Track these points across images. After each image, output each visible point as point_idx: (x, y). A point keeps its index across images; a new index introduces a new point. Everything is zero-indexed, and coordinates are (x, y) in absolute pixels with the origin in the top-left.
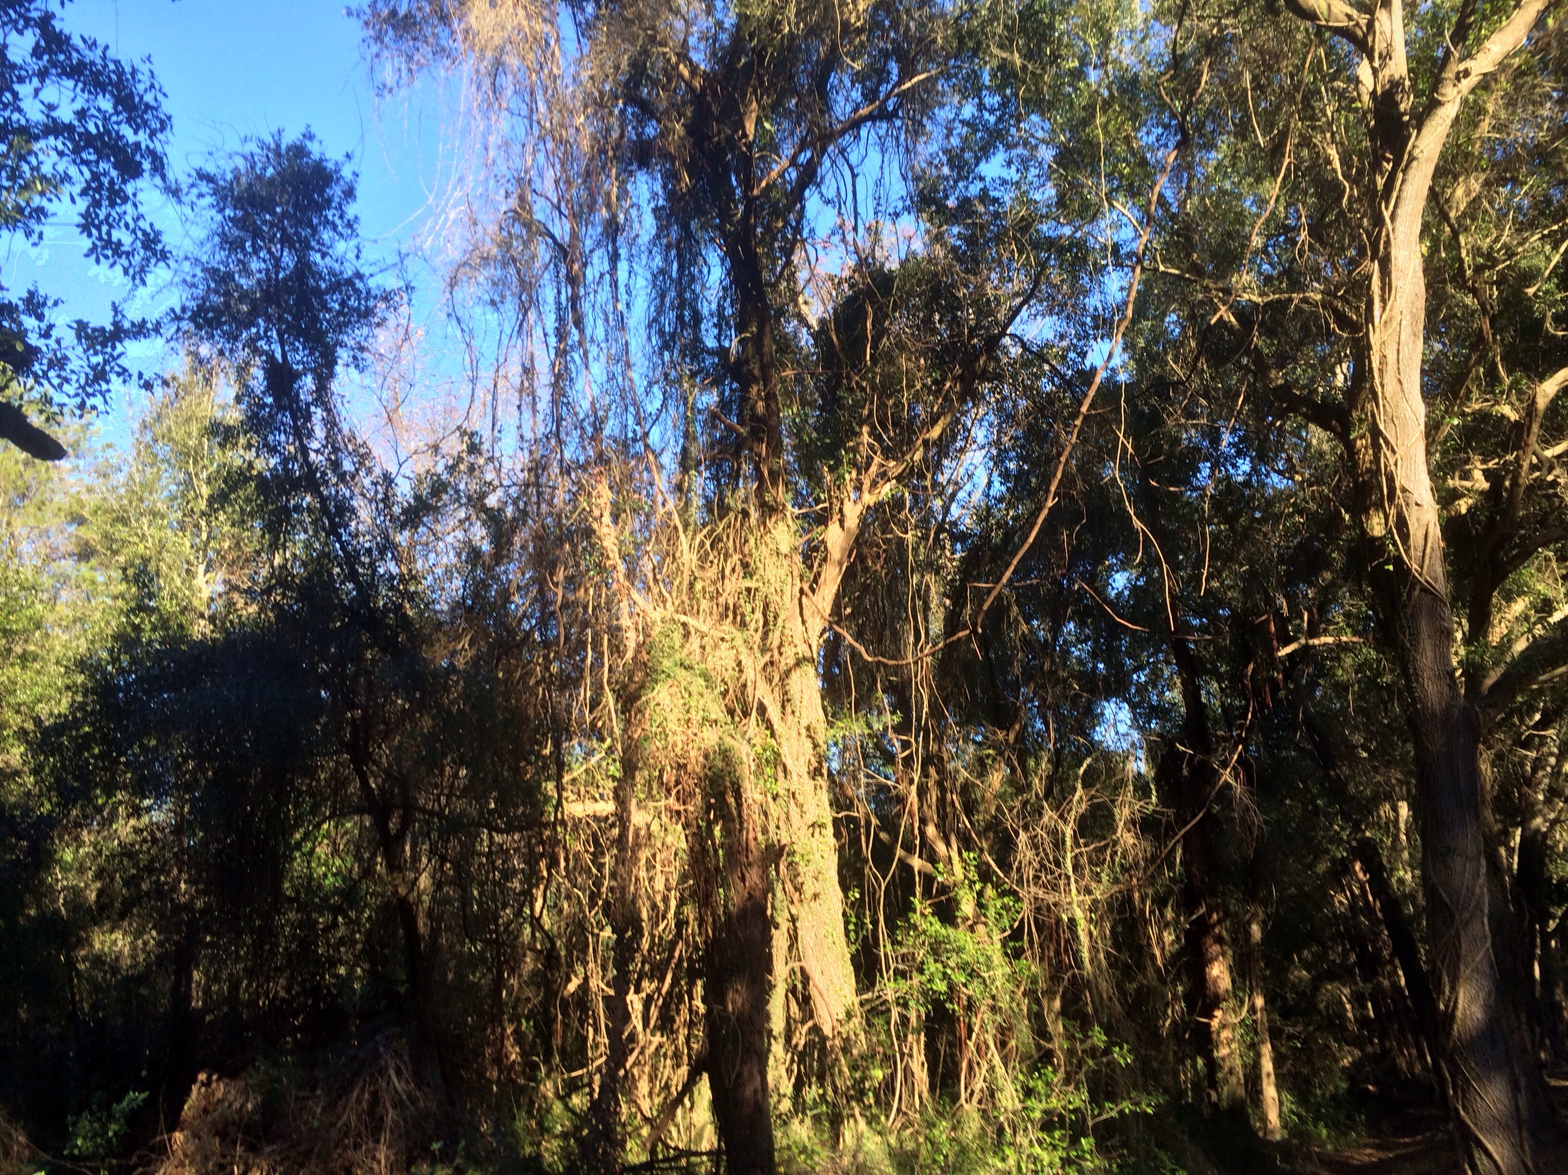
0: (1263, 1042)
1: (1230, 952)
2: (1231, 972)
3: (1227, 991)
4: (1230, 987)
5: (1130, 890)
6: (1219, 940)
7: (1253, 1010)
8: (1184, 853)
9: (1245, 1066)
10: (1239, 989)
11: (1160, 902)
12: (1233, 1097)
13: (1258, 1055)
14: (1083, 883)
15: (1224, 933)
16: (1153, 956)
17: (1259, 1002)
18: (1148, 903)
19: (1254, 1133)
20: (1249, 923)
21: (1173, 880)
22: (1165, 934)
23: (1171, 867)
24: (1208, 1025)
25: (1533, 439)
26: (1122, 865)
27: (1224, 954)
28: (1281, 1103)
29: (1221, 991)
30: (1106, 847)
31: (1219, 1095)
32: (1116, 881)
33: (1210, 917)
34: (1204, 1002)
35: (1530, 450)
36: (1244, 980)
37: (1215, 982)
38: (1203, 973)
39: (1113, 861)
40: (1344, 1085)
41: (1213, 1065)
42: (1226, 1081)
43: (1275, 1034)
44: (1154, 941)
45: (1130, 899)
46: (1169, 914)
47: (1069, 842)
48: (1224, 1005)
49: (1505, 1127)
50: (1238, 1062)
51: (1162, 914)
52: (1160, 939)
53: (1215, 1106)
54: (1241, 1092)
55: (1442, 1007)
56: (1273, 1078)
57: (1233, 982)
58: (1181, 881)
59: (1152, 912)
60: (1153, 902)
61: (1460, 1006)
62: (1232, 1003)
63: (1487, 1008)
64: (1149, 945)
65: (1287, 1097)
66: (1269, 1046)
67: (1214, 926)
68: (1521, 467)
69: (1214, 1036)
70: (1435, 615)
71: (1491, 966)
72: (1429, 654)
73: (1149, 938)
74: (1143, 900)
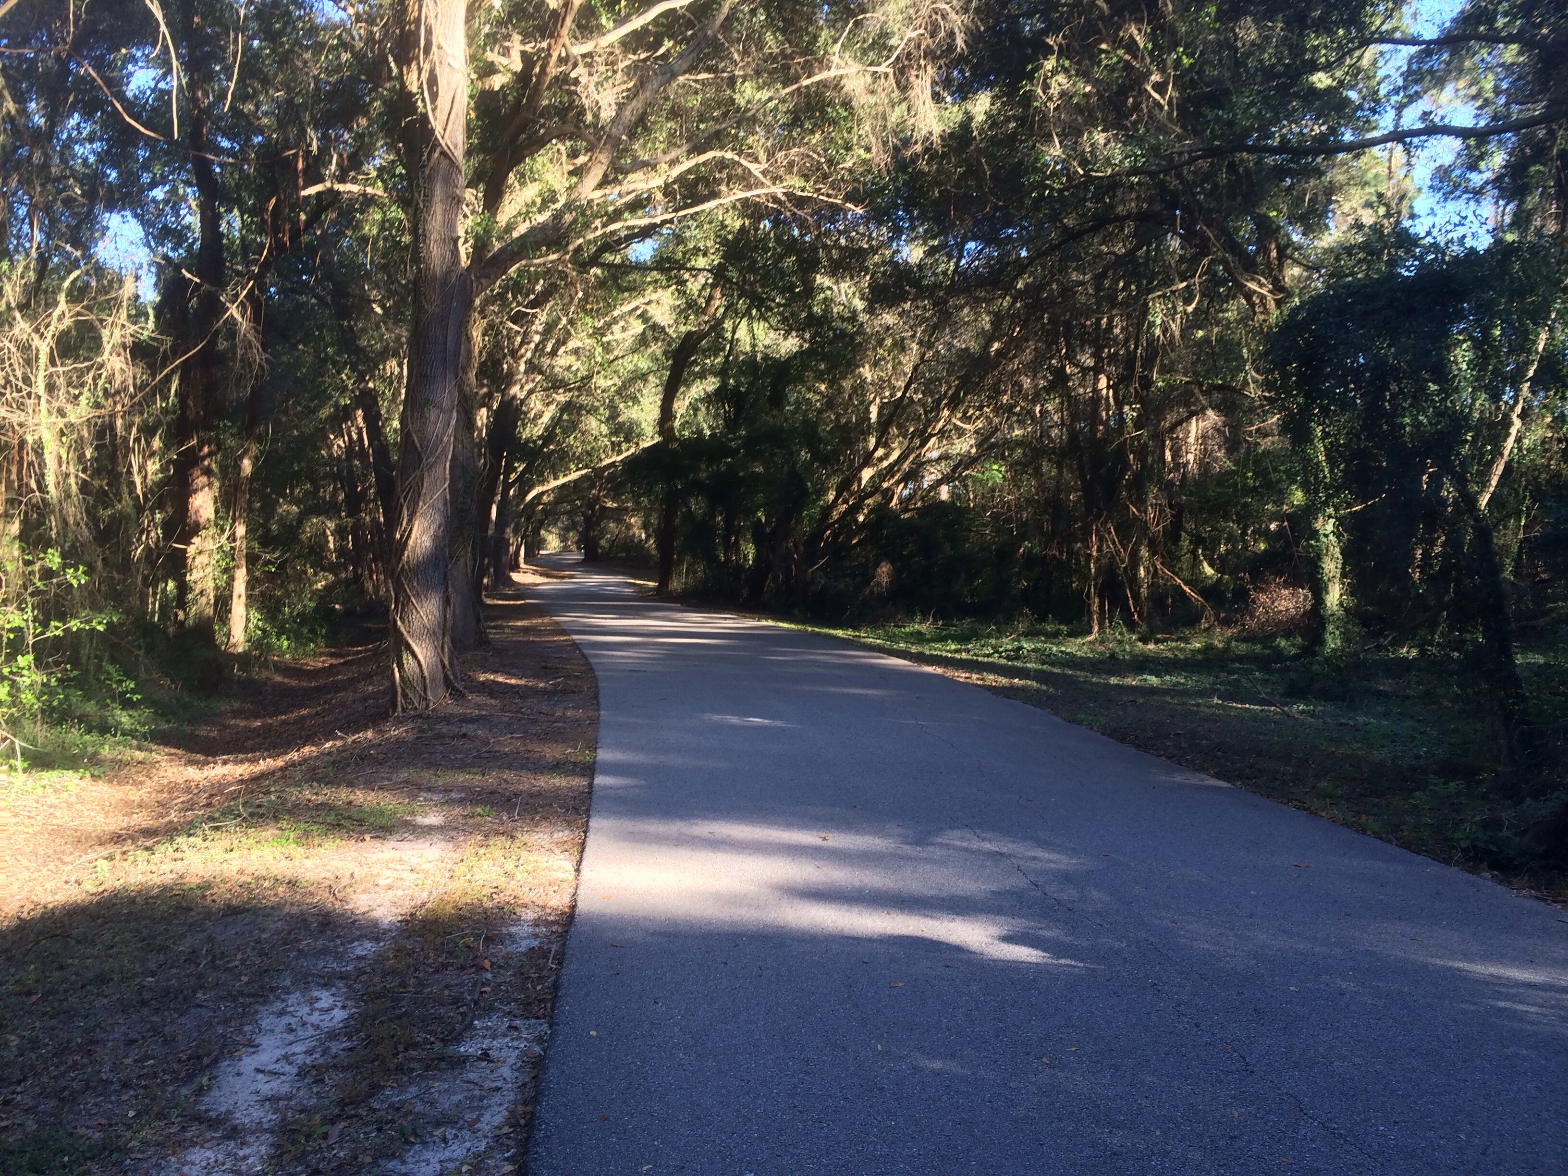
0: (238, 567)
1: (217, 484)
2: (216, 502)
3: (208, 520)
4: (212, 516)
5: (113, 416)
6: (208, 472)
7: (232, 538)
8: (180, 384)
9: (217, 588)
10: (221, 518)
11: (148, 431)
12: (200, 615)
13: (232, 579)
14: (56, 404)
15: (214, 466)
16: (133, 483)
17: (241, 530)
18: (134, 430)
19: (218, 647)
20: (241, 457)
21: (165, 411)
22: (149, 463)
23: (165, 398)
24: (185, 551)
25: (565, 31)
26: (105, 390)
27: (210, 485)
28: (248, 620)
29: (202, 520)
30: (89, 369)
31: (187, 615)
32: (97, 405)
33: (201, 449)
34: (183, 529)
35: (561, 42)
36: (228, 512)
37: (197, 511)
38: (186, 503)
39: (96, 385)
40: (313, 604)
41: (183, 587)
42: (195, 601)
43: (252, 560)
44: (135, 469)
45: (112, 427)
46: (157, 443)
47: (43, 359)
48: (203, 533)
49: (432, 634)
50: (211, 584)
51: (148, 443)
52: (142, 468)
53: (182, 624)
54: (210, 611)
55: (398, 536)
56: (243, 598)
57: (217, 512)
58: (174, 412)
59: (137, 440)
60: (138, 431)
61: (413, 536)
62: (212, 531)
63: (435, 538)
64: (129, 473)
65: (255, 615)
66: (244, 570)
67: (204, 458)
68: (550, 56)
69: (189, 561)
70: (449, 182)
71: (445, 504)
72: (439, 217)
73: (131, 466)
74: (128, 428)
